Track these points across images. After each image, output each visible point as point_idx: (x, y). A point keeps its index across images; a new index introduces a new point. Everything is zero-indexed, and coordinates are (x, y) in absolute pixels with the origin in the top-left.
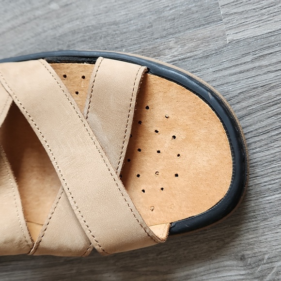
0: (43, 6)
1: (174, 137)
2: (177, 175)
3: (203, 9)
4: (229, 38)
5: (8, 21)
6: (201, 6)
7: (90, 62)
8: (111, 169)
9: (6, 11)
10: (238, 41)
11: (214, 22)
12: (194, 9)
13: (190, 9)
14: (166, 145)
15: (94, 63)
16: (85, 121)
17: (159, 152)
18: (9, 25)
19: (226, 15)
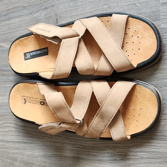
0: (102, 6)
1: (138, 37)
2: (139, 49)
3: (155, 16)
4: (162, 26)
5: (89, 9)
6: (155, 14)
7: (110, 16)
8: (118, 45)
9: (89, 6)
10: (164, 28)
11: (158, 20)
12: (152, 15)
13: (151, 15)
14: (136, 40)
15: (112, 16)
16: (109, 33)
17: (133, 42)
18: (89, 11)
19: (162, 19)
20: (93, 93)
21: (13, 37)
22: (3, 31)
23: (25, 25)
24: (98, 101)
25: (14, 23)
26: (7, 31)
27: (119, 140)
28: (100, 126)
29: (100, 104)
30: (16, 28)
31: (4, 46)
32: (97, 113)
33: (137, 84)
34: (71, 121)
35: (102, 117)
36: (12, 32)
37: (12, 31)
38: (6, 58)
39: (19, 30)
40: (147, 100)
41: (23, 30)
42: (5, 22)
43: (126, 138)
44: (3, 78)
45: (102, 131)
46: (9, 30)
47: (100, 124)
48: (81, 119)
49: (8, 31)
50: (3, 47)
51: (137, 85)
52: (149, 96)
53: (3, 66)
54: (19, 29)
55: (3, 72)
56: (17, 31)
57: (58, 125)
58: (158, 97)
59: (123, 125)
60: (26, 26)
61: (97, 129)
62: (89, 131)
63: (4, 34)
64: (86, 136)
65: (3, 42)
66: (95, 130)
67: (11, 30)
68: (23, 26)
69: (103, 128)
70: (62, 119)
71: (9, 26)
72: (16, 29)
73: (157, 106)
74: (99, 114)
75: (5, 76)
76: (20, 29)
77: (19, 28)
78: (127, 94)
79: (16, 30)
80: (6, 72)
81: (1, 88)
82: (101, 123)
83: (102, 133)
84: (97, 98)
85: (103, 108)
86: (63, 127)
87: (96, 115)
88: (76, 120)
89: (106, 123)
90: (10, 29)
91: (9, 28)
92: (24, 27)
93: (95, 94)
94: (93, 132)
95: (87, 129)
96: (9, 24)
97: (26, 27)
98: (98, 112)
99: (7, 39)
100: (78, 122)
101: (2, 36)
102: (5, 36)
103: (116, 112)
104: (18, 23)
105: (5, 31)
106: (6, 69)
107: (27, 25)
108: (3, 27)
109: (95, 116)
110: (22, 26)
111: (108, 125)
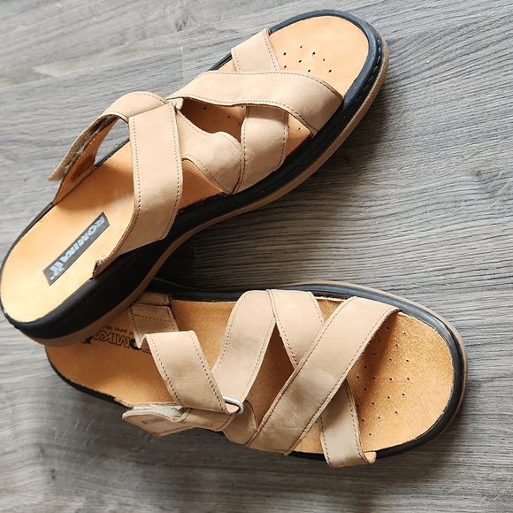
20: (276, 331)
21: (73, 47)
22: (47, 33)
23: (108, 9)
24: (290, 354)
25: (77, 6)
26: (57, 29)
27: (343, 463)
28: (293, 423)
29: (293, 362)
30: (82, 18)
31: (51, 74)
32: (284, 387)
33: (401, 311)
34: (213, 405)
35: (299, 398)
36: (72, 32)
37: (71, 29)
38: (55, 109)
39: (90, 25)
40: (424, 357)
41: (103, 21)
42: (49, 5)
43: (363, 459)
44: (49, 166)
45: (296, 434)
46: (63, 27)
47: (292, 415)
48: (240, 402)
49: (60, 31)
50: (47, 76)
51: (400, 313)
52: (431, 347)
53: (46, 130)
54: (91, 21)
55: (48, 148)
56: (85, 27)
57: (177, 413)
58: (455, 351)
59: (356, 423)
60: (112, 10)
61: (285, 429)
62: (261, 434)
63: (48, 41)
64: (254, 446)
65: (45, 63)
66: (279, 432)
67: (69, 26)
68: (102, 11)
69: (299, 429)
70: (188, 401)
71: (62, 15)
72: (81, 20)
73: (452, 377)
74: (291, 390)
75: (55, 160)
76: (95, 19)
77: (91, 18)
78: (369, 339)
79: (84, 23)
80: (56, 148)
81: (43, 195)
82: (295, 415)
83: (297, 440)
84: (286, 346)
85: (302, 374)
86: (189, 423)
87: (281, 391)
88: (226, 402)
89: (310, 415)
90: (65, 24)
91: (63, 21)
92: (107, 12)
93: (282, 335)
94: (272, 436)
95: (255, 428)
96: (61, 10)
97: (110, 13)
98: (287, 384)
99: (56, 53)
100: (232, 409)
101: (43, 45)
102: (51, 44)
103: (338, 386)
104: (88, 5)
105: (52, 31)
106: (55, 139)
107: (113, 7)
108: (44, 21)
109: (280, 395)
110: (100, 11)
111: (314, 420)
